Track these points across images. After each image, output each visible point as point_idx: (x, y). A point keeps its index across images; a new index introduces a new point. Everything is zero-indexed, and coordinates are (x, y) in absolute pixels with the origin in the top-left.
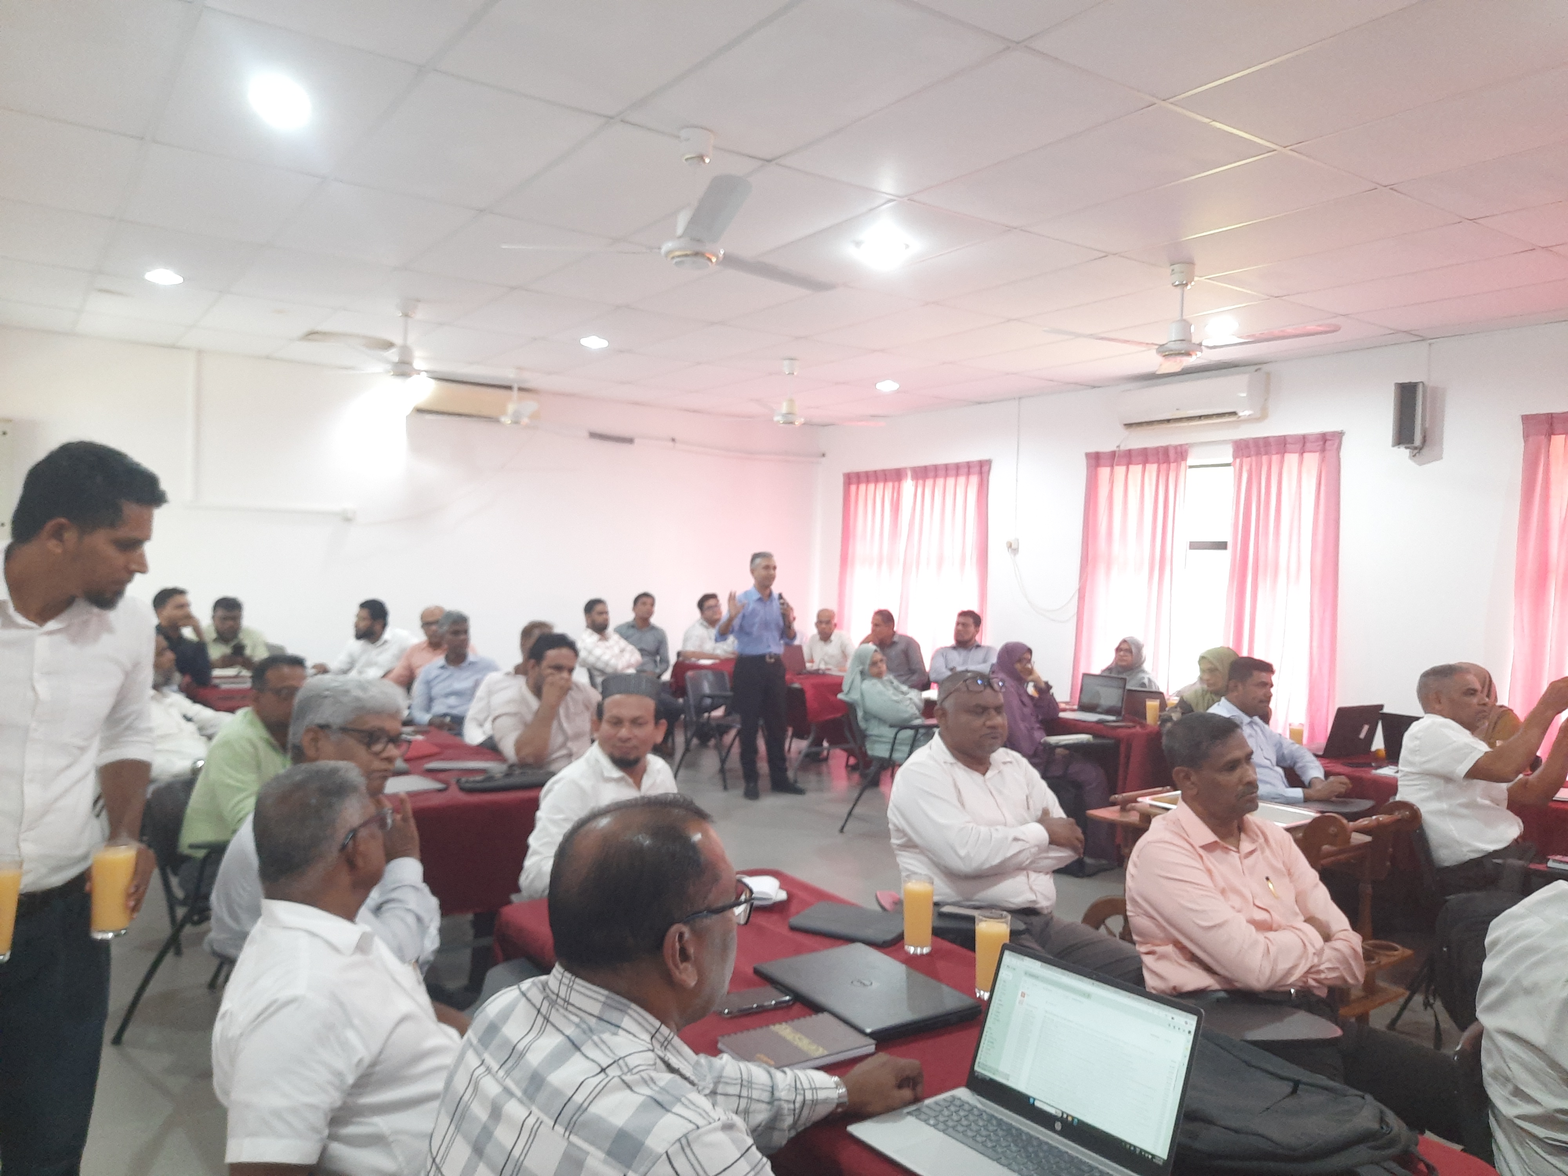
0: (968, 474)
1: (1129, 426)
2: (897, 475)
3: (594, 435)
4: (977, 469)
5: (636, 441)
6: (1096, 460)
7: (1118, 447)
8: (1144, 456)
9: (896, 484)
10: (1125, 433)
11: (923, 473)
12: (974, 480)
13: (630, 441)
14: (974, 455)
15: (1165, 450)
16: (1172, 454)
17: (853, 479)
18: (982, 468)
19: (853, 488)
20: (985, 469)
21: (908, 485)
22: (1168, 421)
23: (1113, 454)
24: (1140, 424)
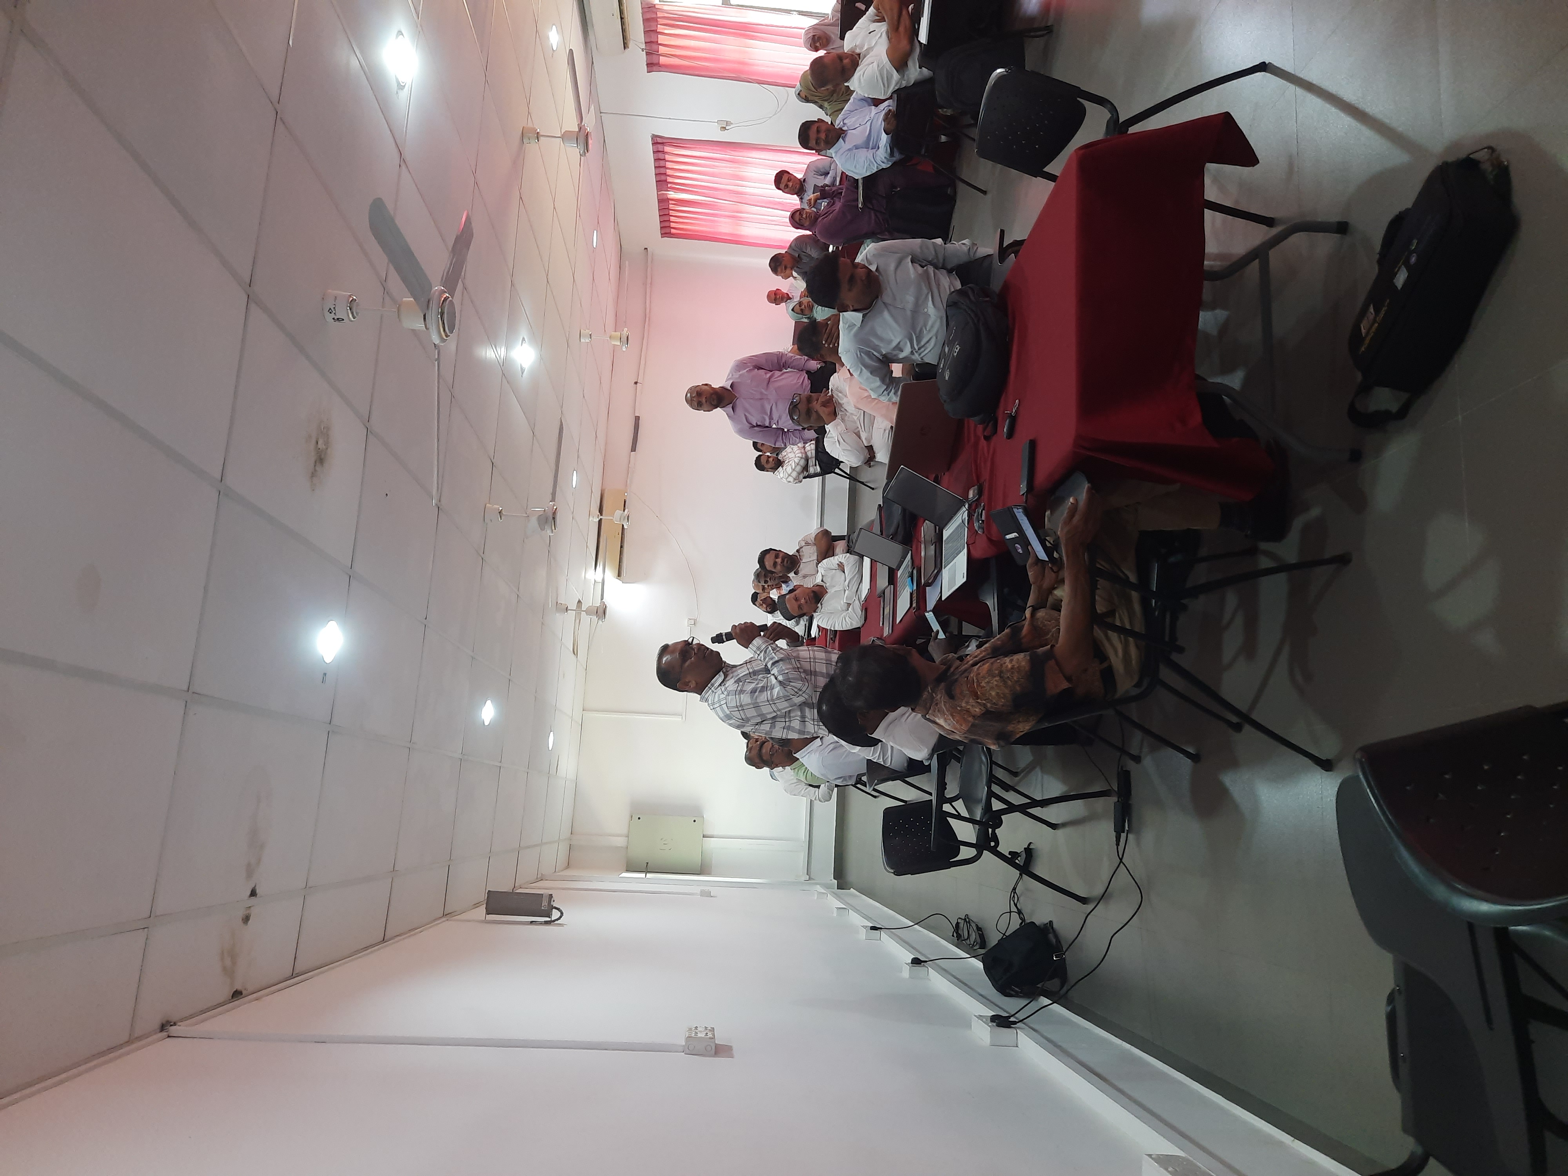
0: (663, 152)
1: (625, 46)
2: (663, 202)
3: (633, 449)
4: (660, 147)
5: (637, 415)
6: (652, 66)
7: (643, 50)
8: (651, 33)
9: (671, 202)
10: (631, 44)
11: (662, 181)
12: (667, 149)
13: (637, 419)
14: (650, 148)
15: (646, 21)
16: (648, 16)
17: (666, 230)
18: (659, 143)
19: (673, 231)
20: (659, 140)
21: (672, 195)
22: (622, 18)
23: (647, 54)
24: (624, 38)
